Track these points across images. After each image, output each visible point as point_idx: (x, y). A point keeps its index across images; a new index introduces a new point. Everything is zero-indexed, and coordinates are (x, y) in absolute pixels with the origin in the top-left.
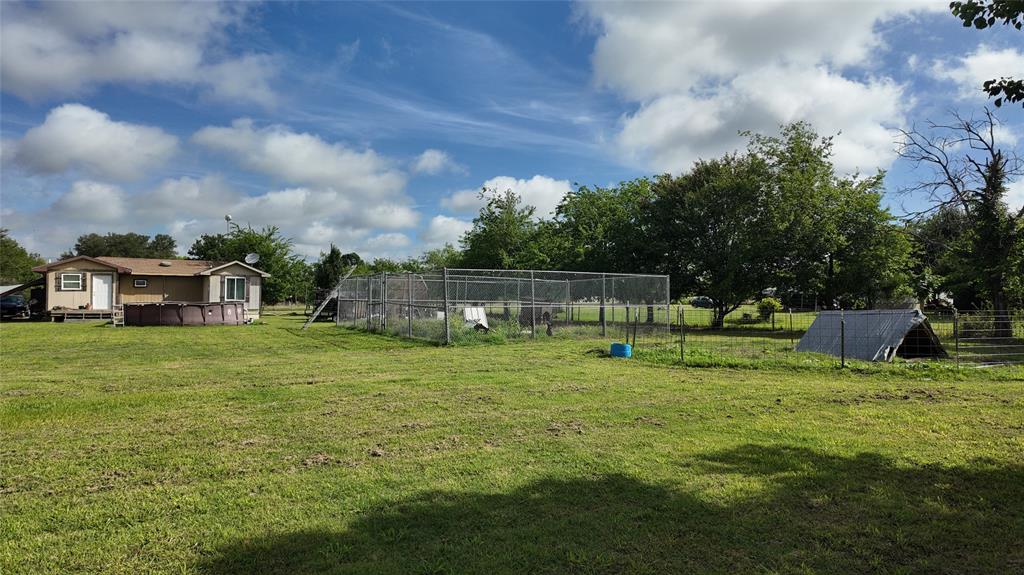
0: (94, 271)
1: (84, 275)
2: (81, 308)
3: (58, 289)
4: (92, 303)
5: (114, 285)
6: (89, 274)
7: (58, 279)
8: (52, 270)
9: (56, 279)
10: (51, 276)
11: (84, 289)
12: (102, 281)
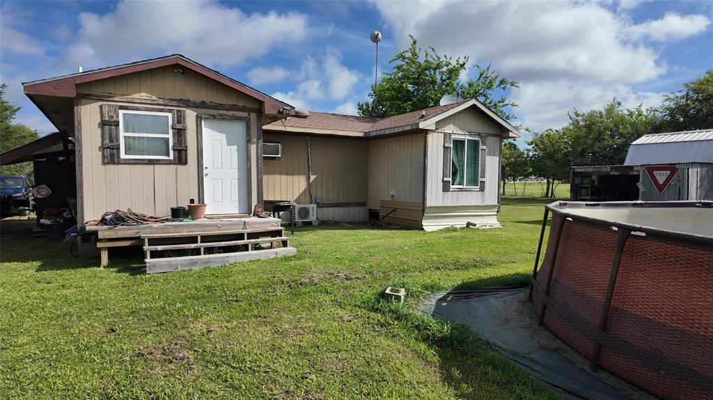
0: (203, 105)
1: (180, 119)
2: (177, 213)
3: (110, 155)
4: (201, 199)
5: (253, 148)
6: (190, 115)
7: (108, 125)
8: (89, 98)
9: (103, 124)
10: (89, 116)
11: (181, 159)
12: (223, 137)
